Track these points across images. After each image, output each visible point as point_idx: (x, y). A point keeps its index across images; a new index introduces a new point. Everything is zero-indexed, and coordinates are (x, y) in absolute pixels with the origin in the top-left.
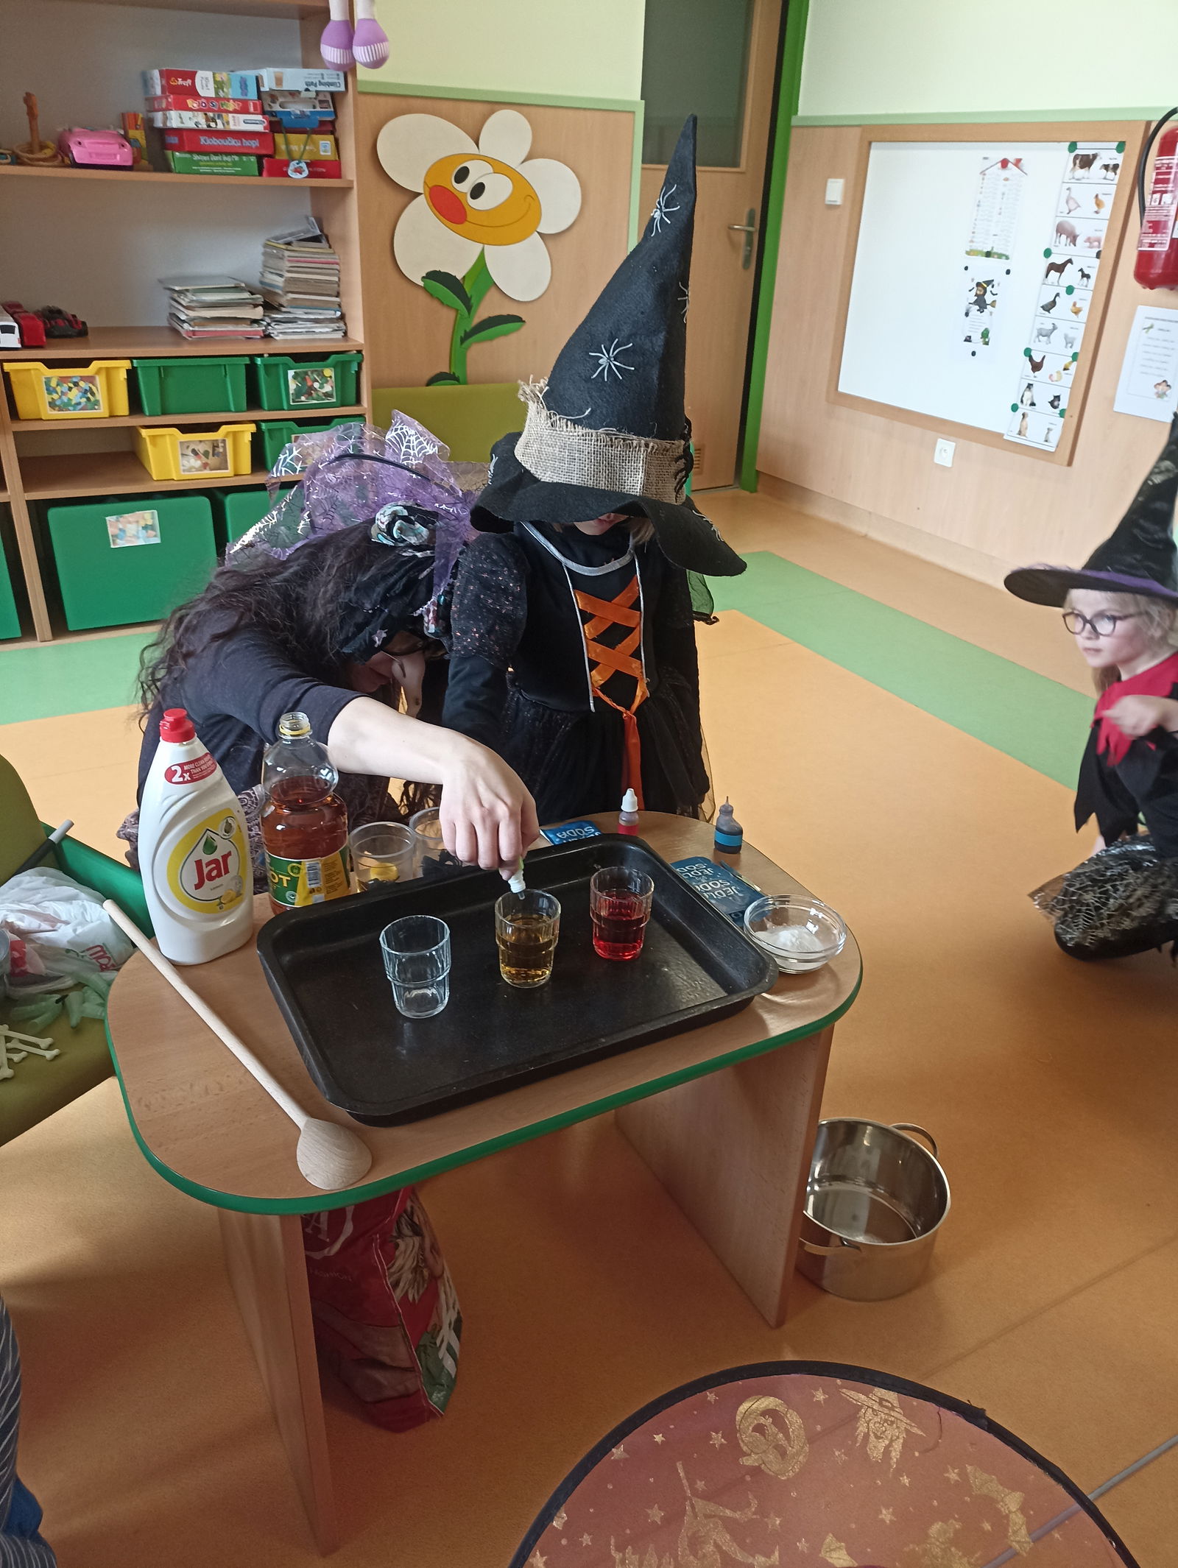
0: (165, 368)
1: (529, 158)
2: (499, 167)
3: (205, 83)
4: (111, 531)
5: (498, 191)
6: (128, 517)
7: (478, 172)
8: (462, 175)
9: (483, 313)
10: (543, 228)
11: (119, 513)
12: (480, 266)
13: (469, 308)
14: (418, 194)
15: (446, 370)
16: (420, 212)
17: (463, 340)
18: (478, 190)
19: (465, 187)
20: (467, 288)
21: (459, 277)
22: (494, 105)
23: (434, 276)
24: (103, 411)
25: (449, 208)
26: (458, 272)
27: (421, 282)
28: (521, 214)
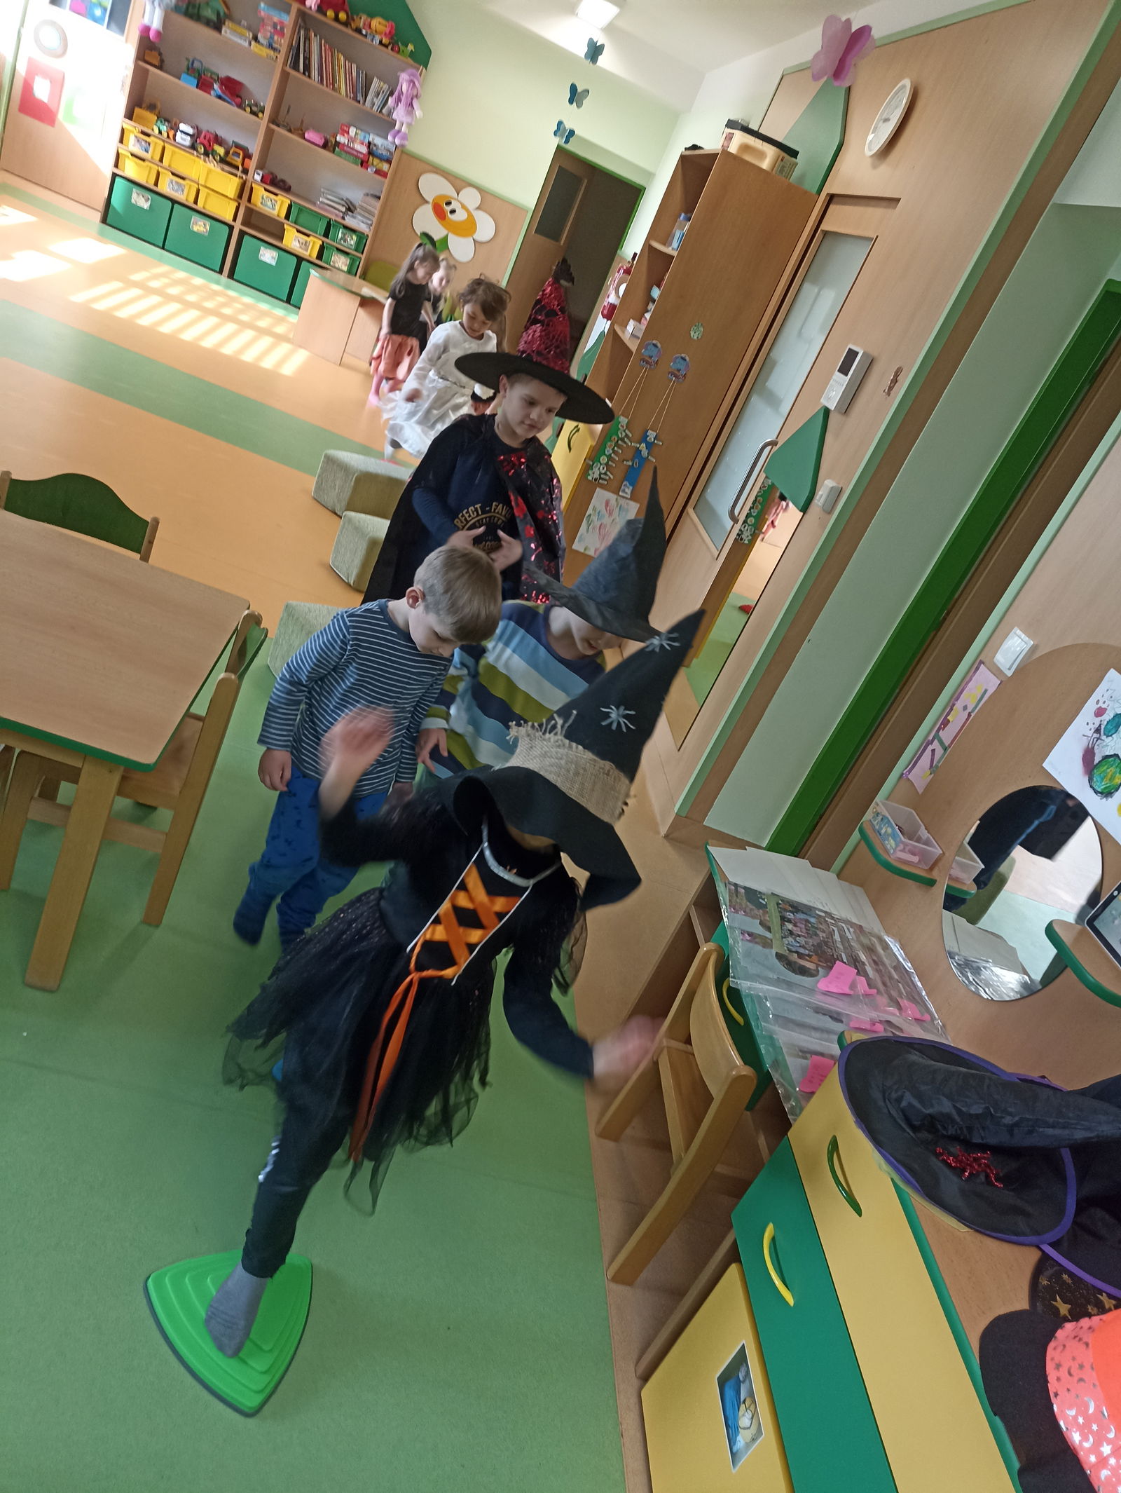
0: (301, 210)
1: (478, 208)
2: (464, 207)
3: (352, 131)
4: (261, 252)
5: (460, 216)
6: (269, 251)
7: (454, 205)
8: (448, 203)
10: (476, 236)
11: (266, 248)
12: (445, 238)
14: (427, 202)
16: (428, 210)
18: (453, 212)
19: (448, 209)
21: (435, 239)
22: (471, 185)
23: (426, 235)
24: (275, 212)
25: (440, 213)
26: (436, 237)
27: (419, 234)
28: (468, 228)
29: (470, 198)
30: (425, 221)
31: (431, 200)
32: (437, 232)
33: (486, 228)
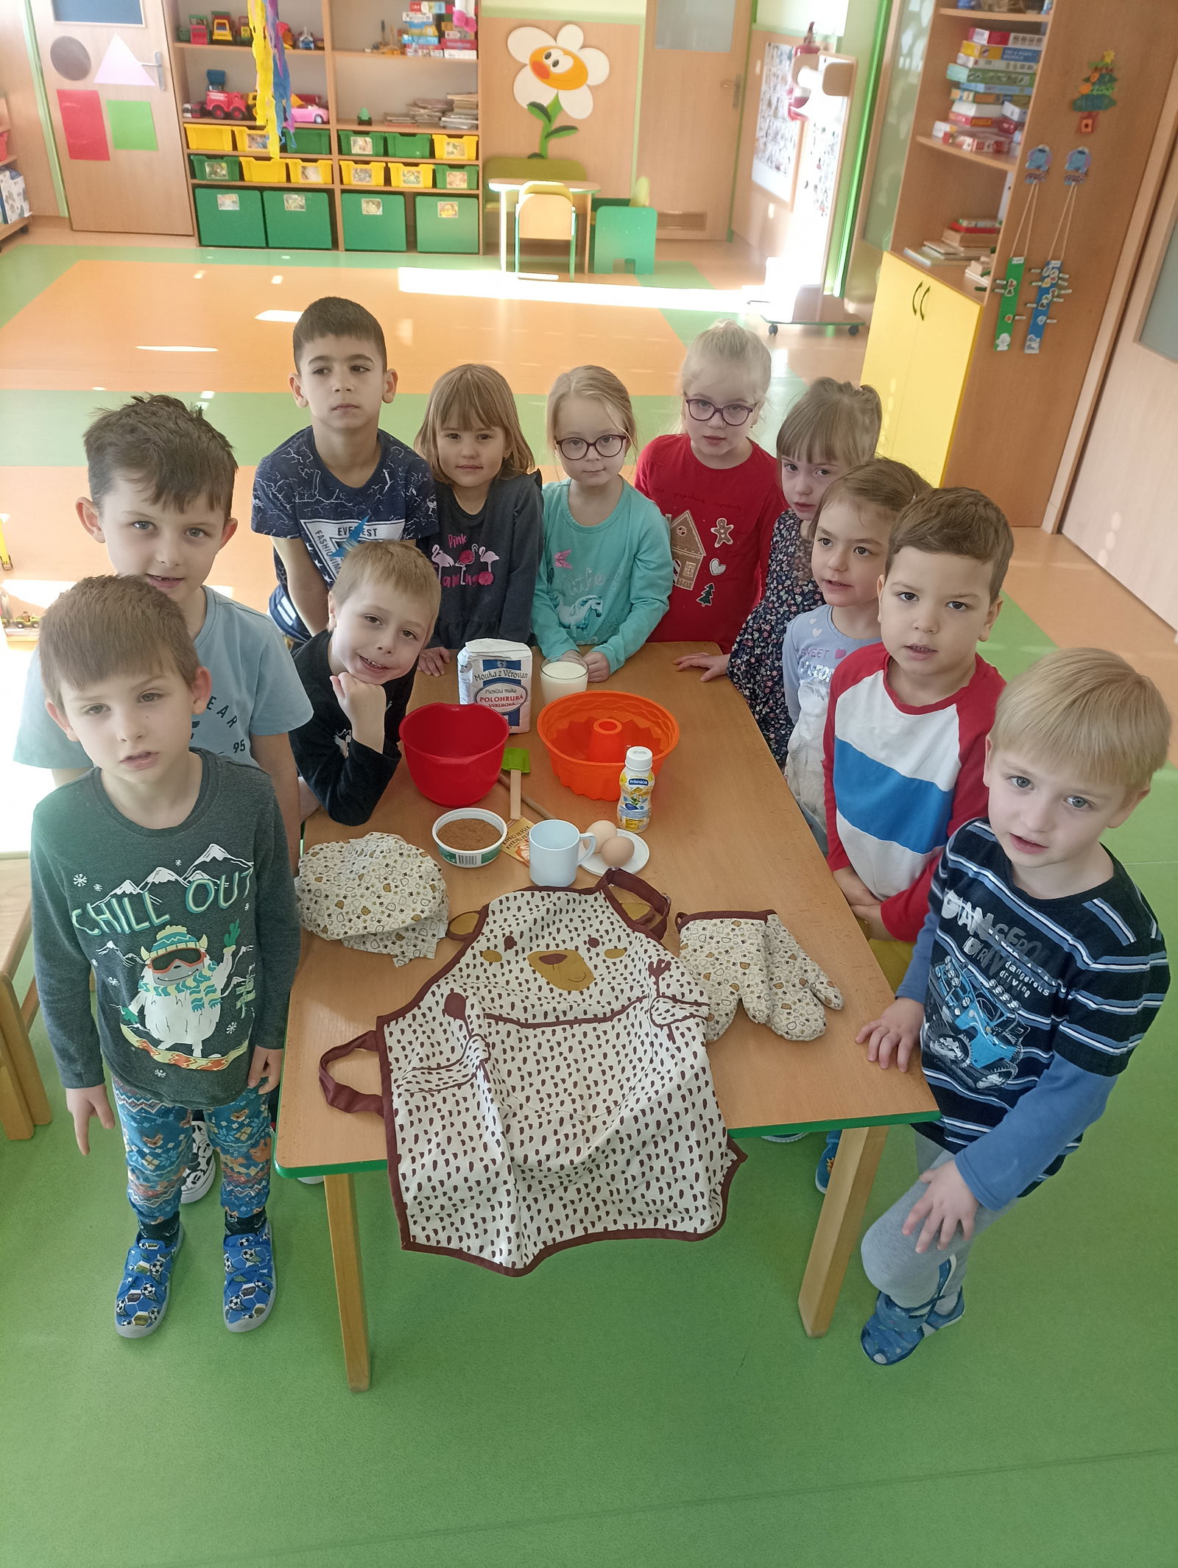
0: (397, 138)
1: (583, 47)
2: (567, 53)
5: (566, 64)
6: (371, 200)
7: (555, 55)
8: (548, 56)
9: (557, 123)
10: (590, 82)
11: (368, 198)
12: (556, 101)
13: (550, 120)
14: (525, 65)
15: (537, 150)
16: (527, 74)
17: (546, 137)
18: (556, 64)
19: (549, 62)
20: (549, 111)
21: (545, 105)
22: (567, 22)
23: (535, 106)
25: (541, 72)
26: (545, 103)
27: (526, 107)
28: (577, 76)
29: (571, 38)
30: (529, 89)
31: (527, 62)
32: (545, 95)
33: (598, 67)
